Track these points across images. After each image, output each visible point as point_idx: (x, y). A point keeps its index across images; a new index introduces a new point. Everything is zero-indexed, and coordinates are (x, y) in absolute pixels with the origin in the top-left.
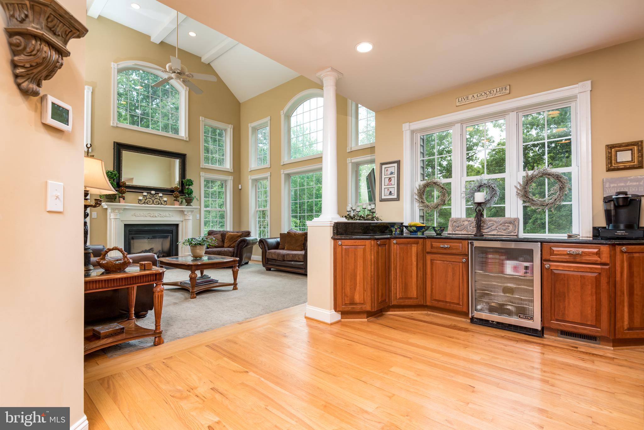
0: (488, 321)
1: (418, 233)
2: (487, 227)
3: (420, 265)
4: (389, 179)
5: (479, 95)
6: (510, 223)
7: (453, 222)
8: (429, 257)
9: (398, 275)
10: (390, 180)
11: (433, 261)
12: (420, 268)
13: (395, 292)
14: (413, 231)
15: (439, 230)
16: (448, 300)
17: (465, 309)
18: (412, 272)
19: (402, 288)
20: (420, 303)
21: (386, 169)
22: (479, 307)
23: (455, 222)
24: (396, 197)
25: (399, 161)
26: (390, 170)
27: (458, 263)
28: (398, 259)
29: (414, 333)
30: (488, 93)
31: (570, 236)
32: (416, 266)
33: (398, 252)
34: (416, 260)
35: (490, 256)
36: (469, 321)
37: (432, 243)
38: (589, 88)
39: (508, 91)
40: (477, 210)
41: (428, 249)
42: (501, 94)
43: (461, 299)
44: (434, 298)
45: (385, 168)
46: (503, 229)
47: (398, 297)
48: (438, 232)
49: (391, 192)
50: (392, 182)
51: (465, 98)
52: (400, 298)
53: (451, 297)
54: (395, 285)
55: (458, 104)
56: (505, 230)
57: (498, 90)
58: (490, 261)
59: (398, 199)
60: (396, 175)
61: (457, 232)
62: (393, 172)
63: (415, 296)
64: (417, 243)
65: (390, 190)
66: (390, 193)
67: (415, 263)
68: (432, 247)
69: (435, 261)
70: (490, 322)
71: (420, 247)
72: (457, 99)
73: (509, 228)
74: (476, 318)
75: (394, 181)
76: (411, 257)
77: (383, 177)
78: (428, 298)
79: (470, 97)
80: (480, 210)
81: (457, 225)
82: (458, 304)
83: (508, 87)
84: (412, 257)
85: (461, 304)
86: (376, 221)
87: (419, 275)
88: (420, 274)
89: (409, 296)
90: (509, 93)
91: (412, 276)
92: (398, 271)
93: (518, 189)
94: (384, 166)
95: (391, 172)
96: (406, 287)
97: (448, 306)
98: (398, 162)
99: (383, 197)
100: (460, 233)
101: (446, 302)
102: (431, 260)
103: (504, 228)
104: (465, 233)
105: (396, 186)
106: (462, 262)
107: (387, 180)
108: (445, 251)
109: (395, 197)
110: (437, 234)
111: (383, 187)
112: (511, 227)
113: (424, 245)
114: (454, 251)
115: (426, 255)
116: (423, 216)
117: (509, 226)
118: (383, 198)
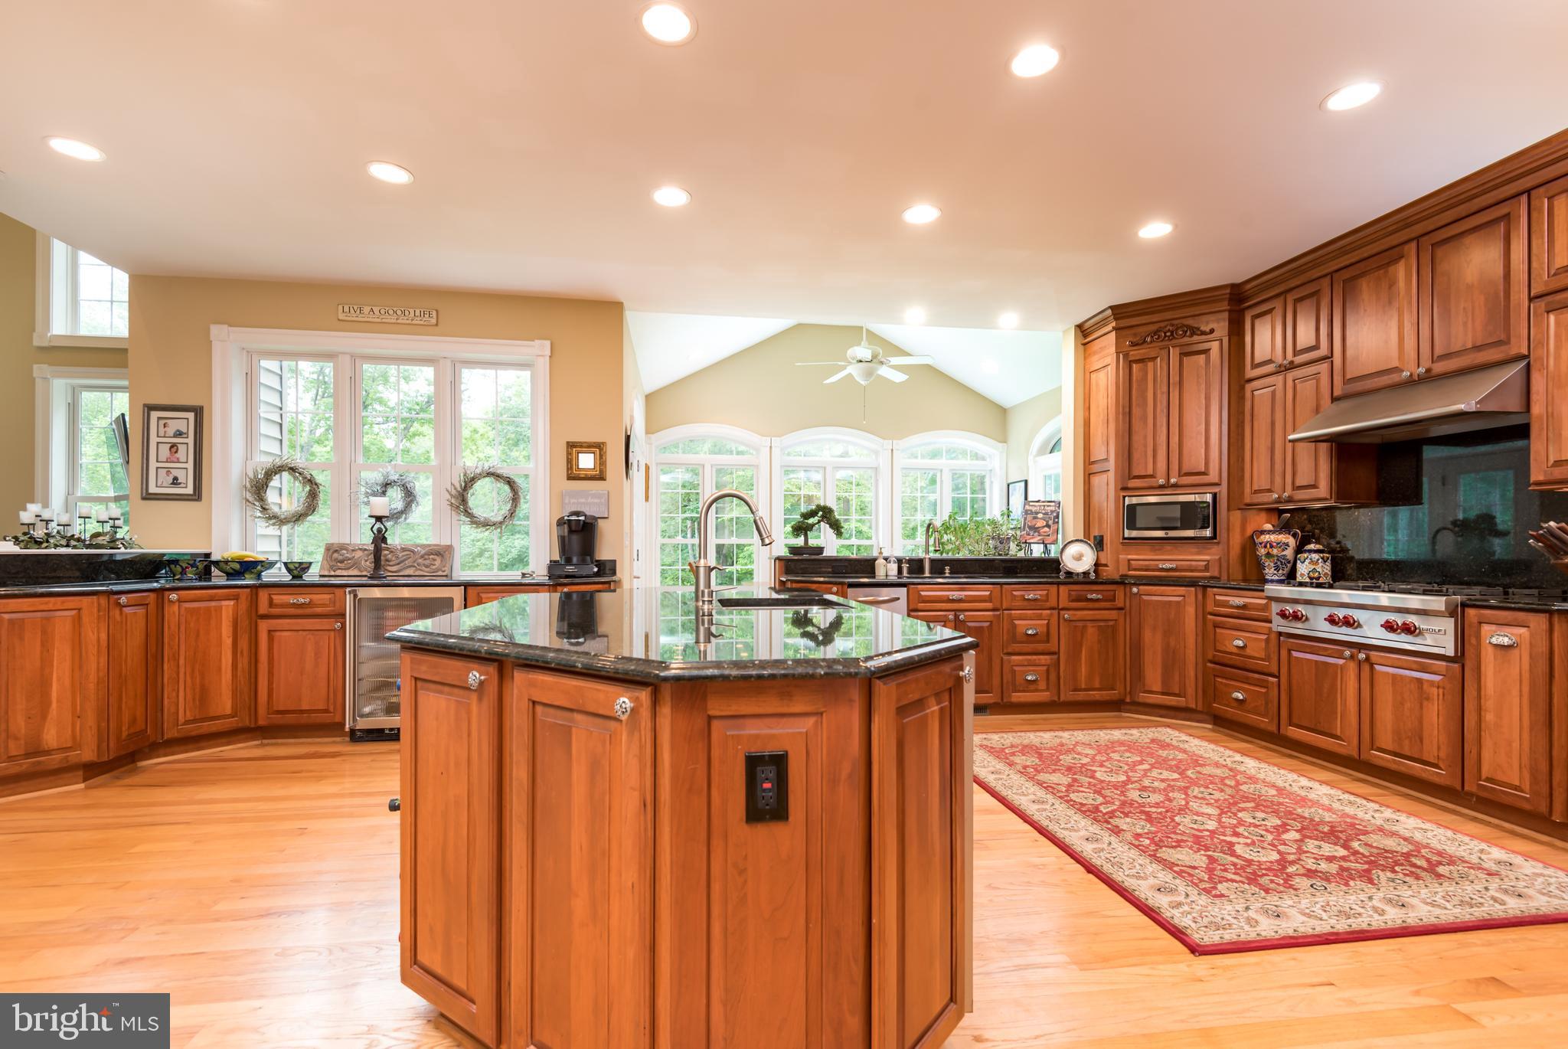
0: (381, 731)
1: (246, 576)
2: (397, 562)
3: (244, 644)
4: (172, 447)
5: (383, 312)
6: (438, 554)
7: (331, 551)
8: (264, 626)
9: (182, 671)
10: (174, 450)
11: (273, 633)
12: (242, 652)
13: (173, 710)
14: (232, 571)
15: (296, 568)
16: (305, 707)
17: (338, 719)
18: (220, 660)
19: (194, 700)
20: (240, 725)
21: (162, 422)
22: (367, 710)
23: (336, 551)
24: (191, 492)
25: (201, 408)
26: (174, 426)
27: (326, 632)
28: (183, 637)
29: (213, 783)
30: (399, 313)
31: (524, 575)
32: (230, 646)
33: (183, 620)
34: (231, 634)
35: (390, 614)
36: (348, 739)
37: (273, 596)
38: (548, 352)
39: (434, 321)
40: (375, 529)
41: (263, 608)
42: (422, 323)
43: (331, 701)
44: (275, 708)
45: (159, 418)
46: (424, 565)
47: (181, 719)
48: (295, 572)
49: (176, 479)
50: (181, 454)
51: (355, 308)
52: (187, 722)
53: (311, 699)
54: (174, 694)
55: (341, 316)
56: (427, 567)
57: (418, 313)
58: (388, 622)
59: (197, 495)
60: (191, 440)
61: (339, 573)
62: (185, 431)
63: (228, 711)
64: (236, 598)
65: (175, 473)
66: (175, 482)
67: (228, 642)
68: (271, 604)
69: (278, 634)
70: (387, 732)
71: (244, 604)
72: (340, 307)
73: (436, 563)
74: (359, 730)
75: (186, 453)
76: (219, 628)
77: (154, 440)
78: (262, 710)
79: (367, 309)
80: (379, 530)
81: (341, 558)
82: (326, 711)
83: (434, 313)
84: (221, 629)
85: (332, 710)
86: (123, 550)
87: (240, 666)
88: (244, 662)
89: (212, 714)
90: (437, 325)
91: (220, 669)
92: (182, 662)
93: (451, 495)
94: (155, 415)
95: (178, 431)
96: (203, 695)
97: (304, 719)
98: (198, 412)
99: (153, 489)
100: (345, 573)
101: (302, 712)
102: (269, 631)
103: (427, 562)
104: (355, 572)
105: (190, 466)
106: (335, 630)
107: (165, 451)
108: (299, 611)
109: (190, 490)
110: (294, 577)
111: (153, 464)
112: (438, 562)
113: (254, 602)
114: (319, 610)
115: (256, 622)
116: (280, 536)
117: (435, 560)
118: (151, 491)
